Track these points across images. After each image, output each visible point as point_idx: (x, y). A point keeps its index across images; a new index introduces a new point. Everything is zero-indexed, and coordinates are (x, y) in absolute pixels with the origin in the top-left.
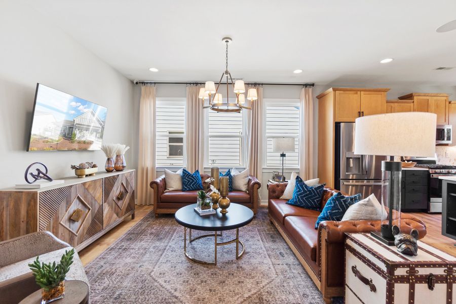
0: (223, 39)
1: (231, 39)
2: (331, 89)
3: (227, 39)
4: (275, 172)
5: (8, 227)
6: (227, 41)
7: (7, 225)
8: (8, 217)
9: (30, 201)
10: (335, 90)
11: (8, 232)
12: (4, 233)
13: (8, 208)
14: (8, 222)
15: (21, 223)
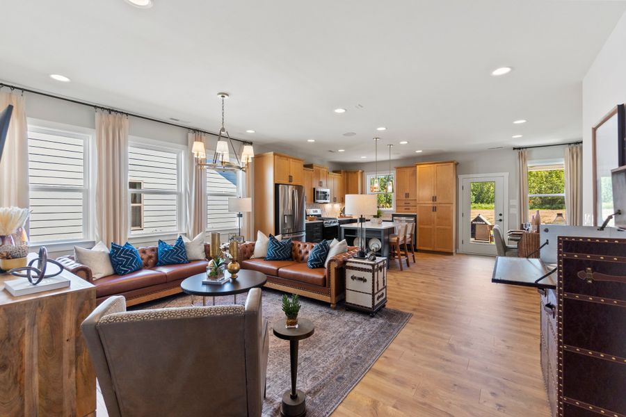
0: (220, 94)
1: (227, 95)
2: (272, 153)
3: (223, 95)
4: (231, 234)
5: (35, 360)
6: (223, 96)
7: (31, 356)
8: (36, 342)
9: (83, 304)
10: (275, 154)
11: (36, 368)
12: (26, 373)
13: (36, 326)
14: (35, 351)
15: (66, 342)
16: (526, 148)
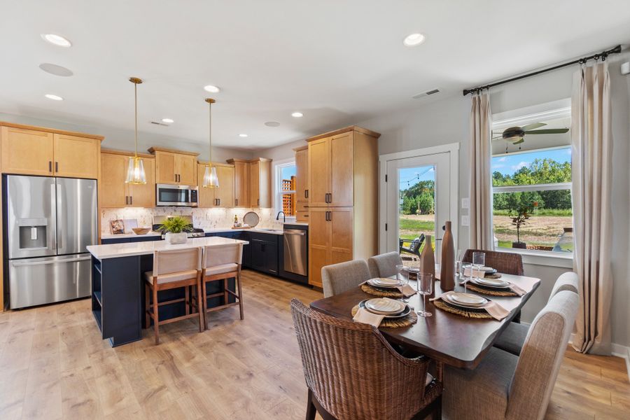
16: (487, 87)
